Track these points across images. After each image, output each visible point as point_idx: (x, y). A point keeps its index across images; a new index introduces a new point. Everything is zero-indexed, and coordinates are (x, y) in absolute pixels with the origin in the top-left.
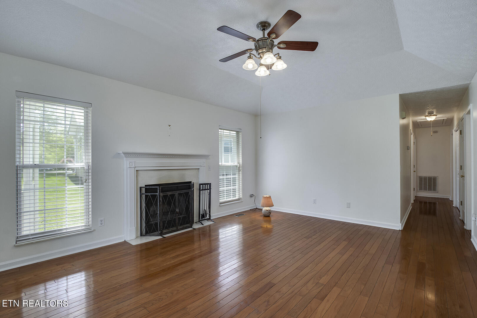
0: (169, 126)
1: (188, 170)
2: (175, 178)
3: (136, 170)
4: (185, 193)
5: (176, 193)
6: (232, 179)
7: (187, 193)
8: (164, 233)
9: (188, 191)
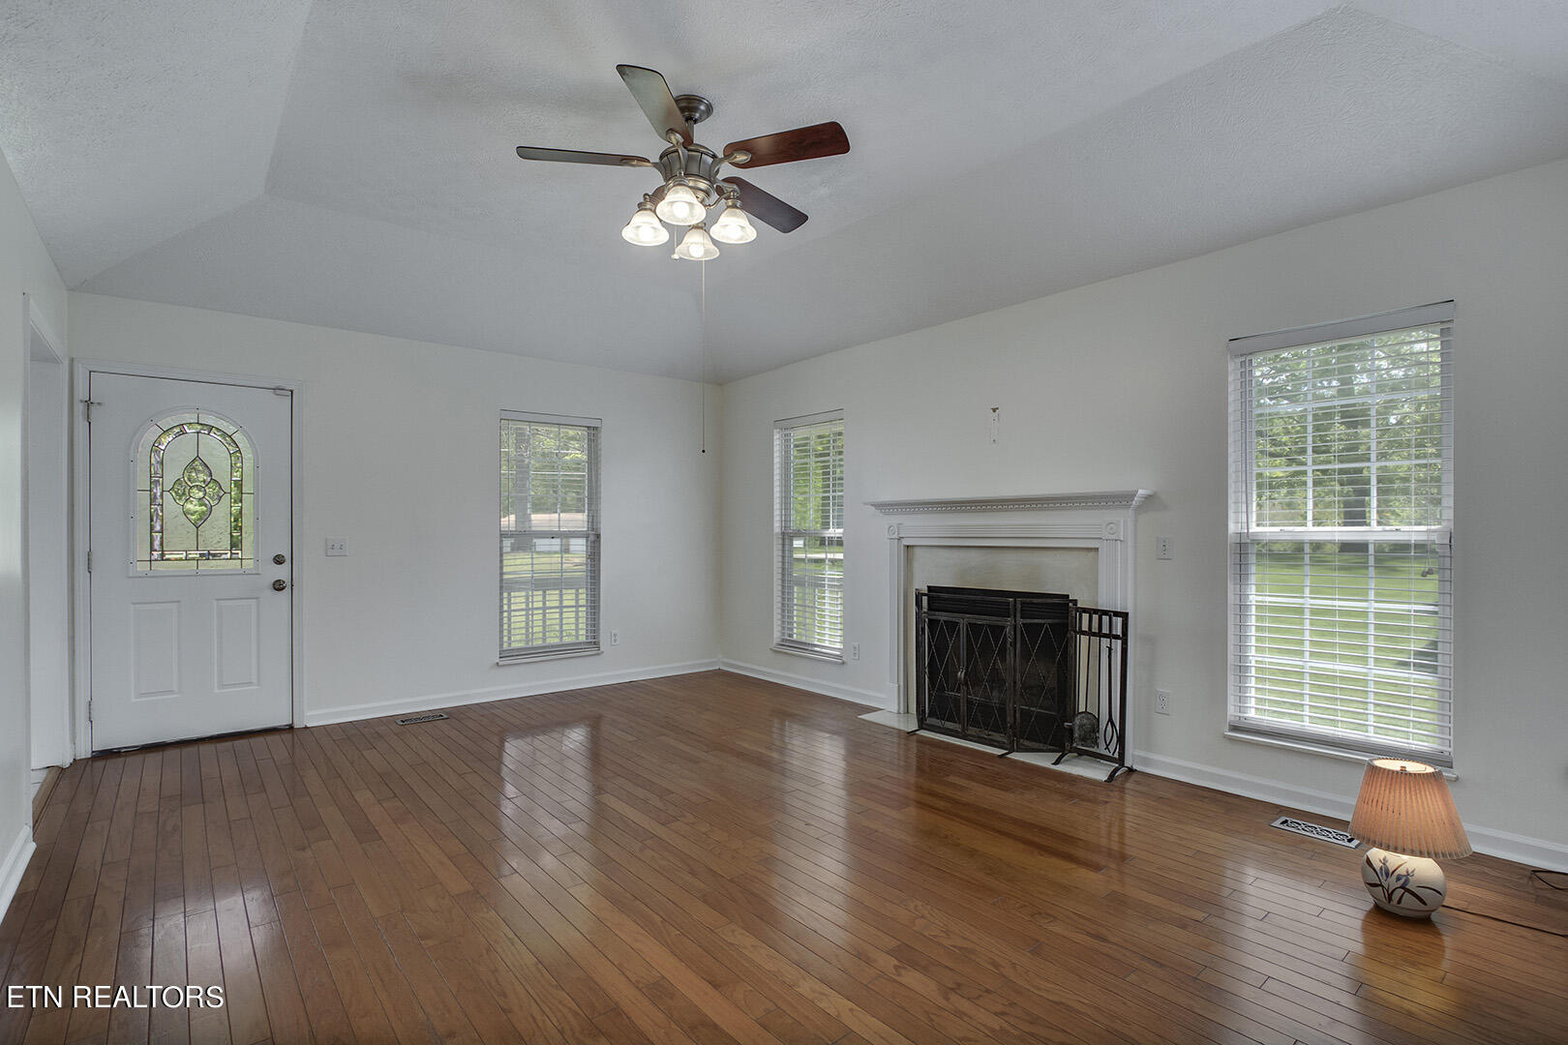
0: (994, 410)
1: (1061, 552)
2: (1010, 576)
3: (905, 546)
4: (989, 626)
5: (964, 621)
6: (1372, 620)
7: (999, 627)
8: (927, 725)
9: (1000, 623)
